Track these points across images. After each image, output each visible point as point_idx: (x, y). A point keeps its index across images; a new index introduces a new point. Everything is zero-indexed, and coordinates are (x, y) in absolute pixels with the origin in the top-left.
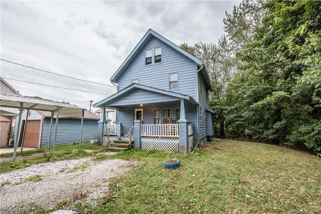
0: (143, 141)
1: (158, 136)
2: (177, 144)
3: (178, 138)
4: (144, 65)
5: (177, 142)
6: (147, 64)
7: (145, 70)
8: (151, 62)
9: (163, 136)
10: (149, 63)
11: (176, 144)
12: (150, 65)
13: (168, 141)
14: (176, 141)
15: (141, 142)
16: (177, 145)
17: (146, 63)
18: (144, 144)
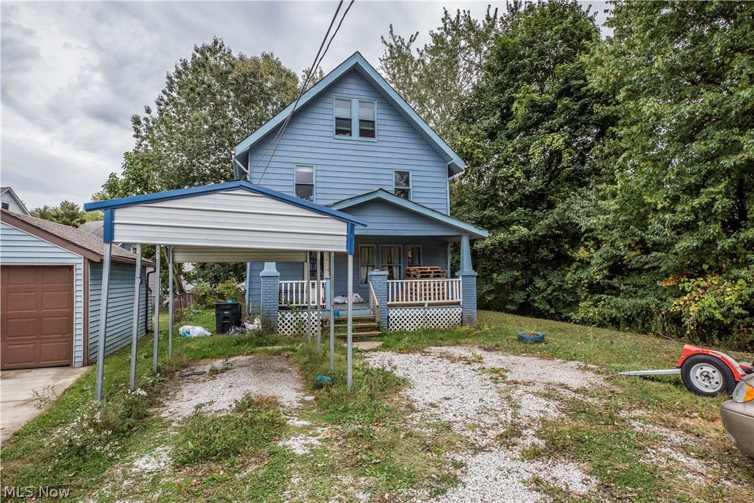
0: (391, 315)
1: (423, 301)
2: (459, 315)
3: (458, 303)
4: (331, 134)
5: (459, 310)
6: (338, 132)
7: (336, 146)
8: (350, 133)
9: (432, 301)
10: (344, 132)
11: (457, 315)
12: (347, 137)
13: (444, 310)
14: (457, 309)
15: (389, 317)
16: (459, 317)
17: (336, 130)
18: (394, 320)
